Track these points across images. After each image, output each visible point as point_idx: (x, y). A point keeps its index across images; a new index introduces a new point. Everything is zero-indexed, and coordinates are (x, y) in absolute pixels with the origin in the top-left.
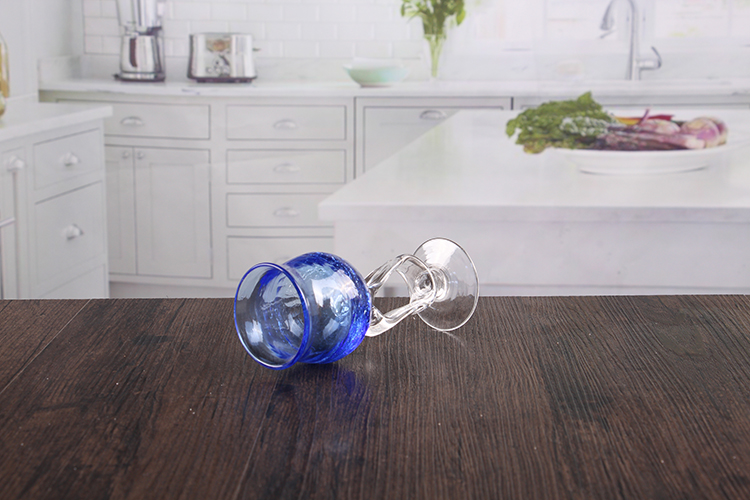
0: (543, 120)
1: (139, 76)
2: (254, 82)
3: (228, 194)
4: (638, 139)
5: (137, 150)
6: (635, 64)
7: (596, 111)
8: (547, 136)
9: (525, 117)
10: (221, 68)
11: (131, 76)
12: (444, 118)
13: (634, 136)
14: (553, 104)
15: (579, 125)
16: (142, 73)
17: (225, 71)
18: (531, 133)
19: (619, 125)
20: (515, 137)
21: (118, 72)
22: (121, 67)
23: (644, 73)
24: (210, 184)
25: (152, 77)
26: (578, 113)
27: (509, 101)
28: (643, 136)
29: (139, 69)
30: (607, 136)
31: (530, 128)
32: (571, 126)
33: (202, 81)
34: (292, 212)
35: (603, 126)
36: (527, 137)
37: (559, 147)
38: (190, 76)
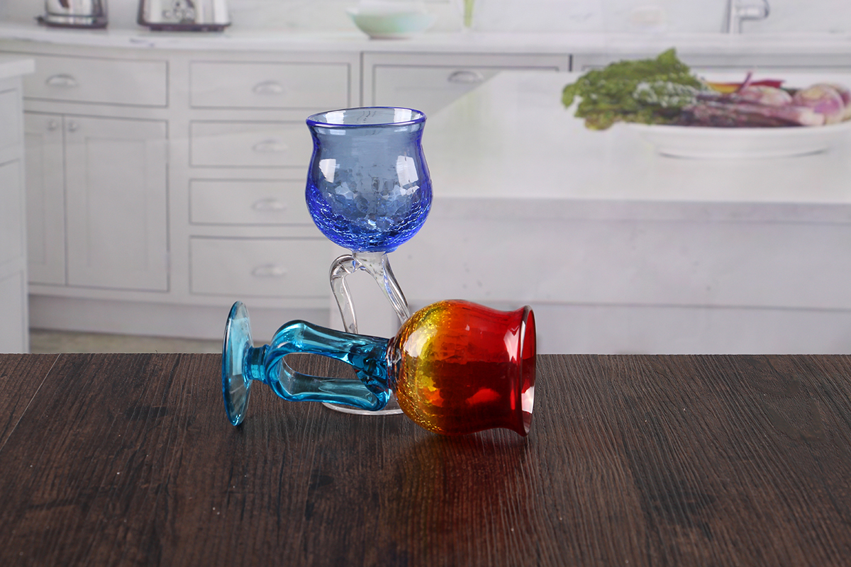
0: (612, 85)
1: (71, 21)
2: (227, 31)
3: (191, 180)
4: (737, 112)
5: (68, 119)
6: (734, 12)
7: (682, 75)
8: (616, 107)
9: (587, 82)
10: (183, 12)
11: (61, 20)
12: (480, 82)
13: (731, 107)
14: (625, 64)
15: (659, 93)
16: (75, 16)
17: (189, 15)
18: (595, 102)
19: (711, 92)
20: (574, 108)
21: (42, 13)
22: (47, 7)
23: (746, 24)
24: (167, 167)
25: (89, 21)
26: (658, 77)
27: (567, 60)
28: (743, 108)
29: (71, 11)
30: (695, 107)
31: (594, 96)
32: (648, 94)
33: (158, 28)
34: (277, 205)
35: (690, 94)
36: (590, 107)
37: (632, 121)
38: (142, 21)
